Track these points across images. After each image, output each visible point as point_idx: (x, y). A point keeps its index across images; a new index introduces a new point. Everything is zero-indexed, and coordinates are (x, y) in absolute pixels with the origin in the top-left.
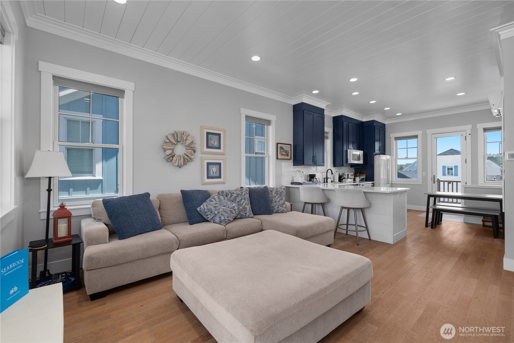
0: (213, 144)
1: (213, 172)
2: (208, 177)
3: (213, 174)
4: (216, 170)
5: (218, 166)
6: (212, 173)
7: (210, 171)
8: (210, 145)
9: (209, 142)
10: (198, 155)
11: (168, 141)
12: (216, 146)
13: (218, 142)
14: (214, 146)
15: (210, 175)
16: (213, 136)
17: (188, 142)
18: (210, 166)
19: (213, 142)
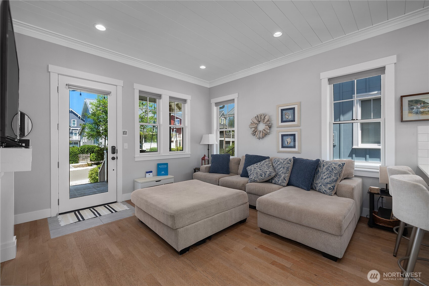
0: (288, 118)
1: (288, 142)
2: (283, 147)
3: (288, 144)
4: (290, 141)
5: (292, 137)
6: (286, 143)
7: (285, 142)
8: (284, 119)
9: (284, 117)
10: (274, 129)
11: (252, 122)
12: (291, 120)
13: (292, 116)
14: (288, 119)
15: (284, 145)
16: (287, 111)
17: (266, 120)
18: (284, 138)
19: (287, 117)
